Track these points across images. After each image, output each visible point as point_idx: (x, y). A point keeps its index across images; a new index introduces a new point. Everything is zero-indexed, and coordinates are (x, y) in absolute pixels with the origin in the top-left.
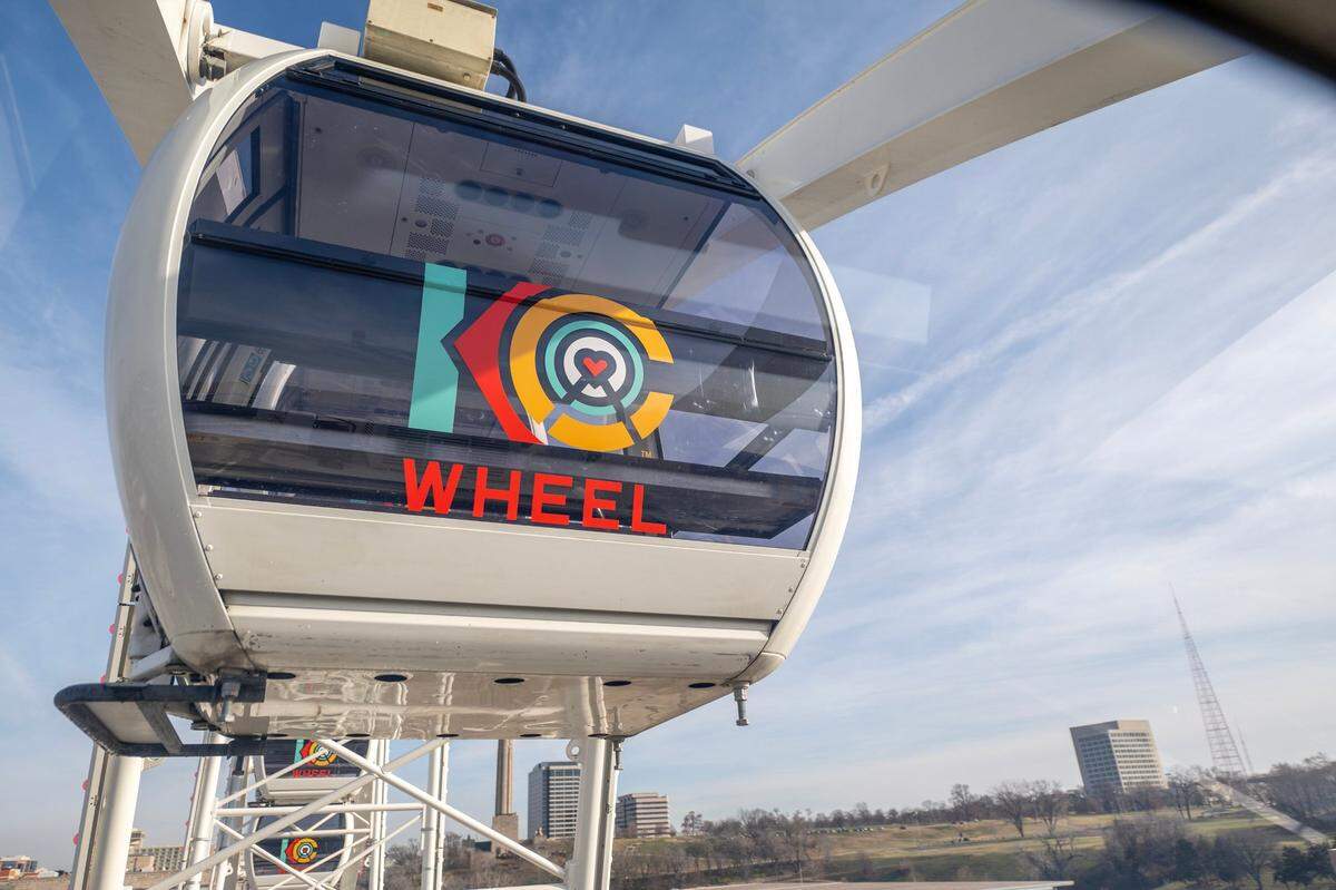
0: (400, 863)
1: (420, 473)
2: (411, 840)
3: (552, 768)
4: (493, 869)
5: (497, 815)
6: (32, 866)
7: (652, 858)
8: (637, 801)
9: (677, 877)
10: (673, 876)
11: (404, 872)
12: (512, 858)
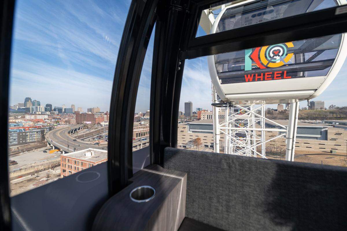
1: (247, 76)
6: (208, 110)
7: (319, 114)
8: (315, 102)
12: (282, 112)
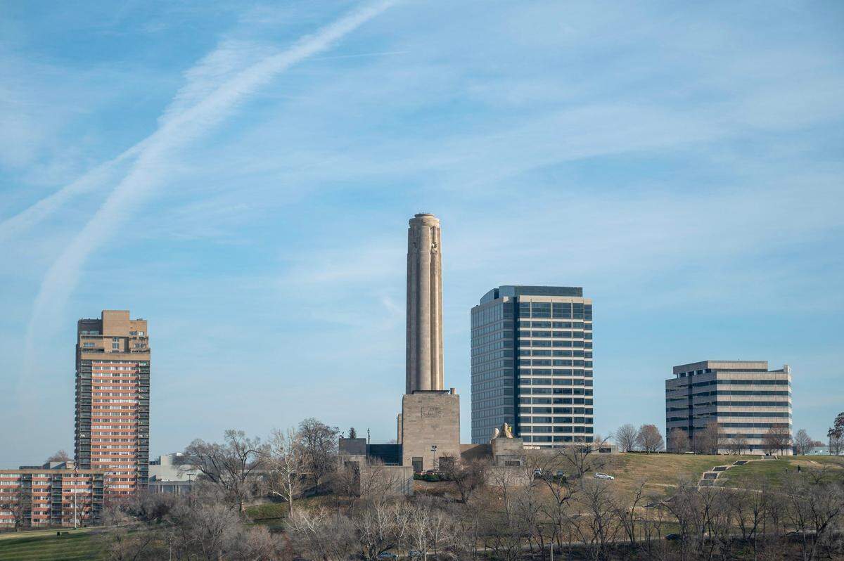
0: (211, 476)
2: (231, 433)
3: (523, 299)
4: (411, 498)
5: (410, 391)
7: (765, 498)
8: (720, 376)
9: (824, 540)
10: (812, 538)
11: (221, 495)
12: (448, 480)
